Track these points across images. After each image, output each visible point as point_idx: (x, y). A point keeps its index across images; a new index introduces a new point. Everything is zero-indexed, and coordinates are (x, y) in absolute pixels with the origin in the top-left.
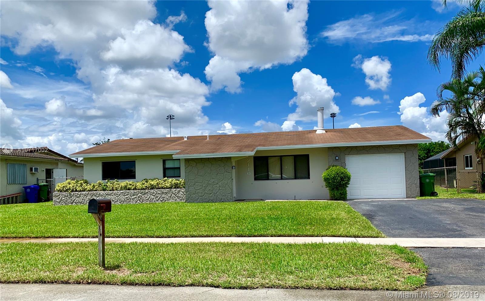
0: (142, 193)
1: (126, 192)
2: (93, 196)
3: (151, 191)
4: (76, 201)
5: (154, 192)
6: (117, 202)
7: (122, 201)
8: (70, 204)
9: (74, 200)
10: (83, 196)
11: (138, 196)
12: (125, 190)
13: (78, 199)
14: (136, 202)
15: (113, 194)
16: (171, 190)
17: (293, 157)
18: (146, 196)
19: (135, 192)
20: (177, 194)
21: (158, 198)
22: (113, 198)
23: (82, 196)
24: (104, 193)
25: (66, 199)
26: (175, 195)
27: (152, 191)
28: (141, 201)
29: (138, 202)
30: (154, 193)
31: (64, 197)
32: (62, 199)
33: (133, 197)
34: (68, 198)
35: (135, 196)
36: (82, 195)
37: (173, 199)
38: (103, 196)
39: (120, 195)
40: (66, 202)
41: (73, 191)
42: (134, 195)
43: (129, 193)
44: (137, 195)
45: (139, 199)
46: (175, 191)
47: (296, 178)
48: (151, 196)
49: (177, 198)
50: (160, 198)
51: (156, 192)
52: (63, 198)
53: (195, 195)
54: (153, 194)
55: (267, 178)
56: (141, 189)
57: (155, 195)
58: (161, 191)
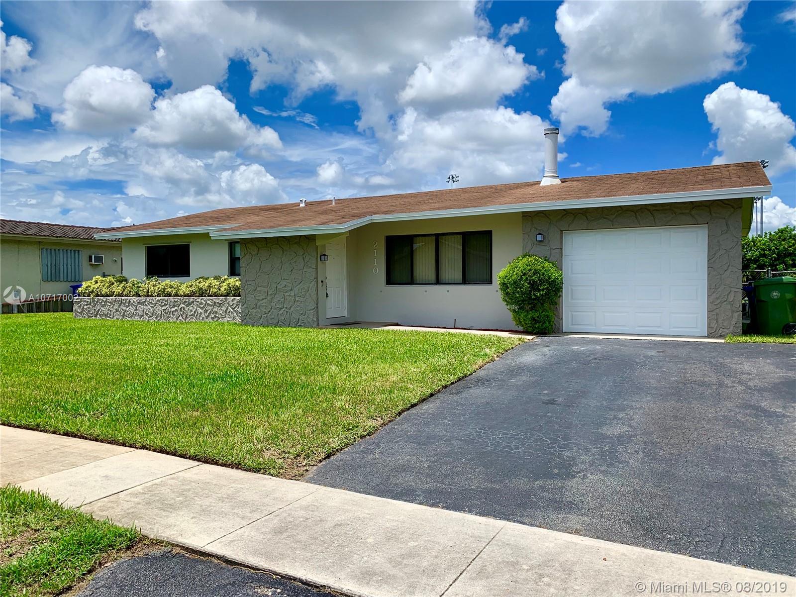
0: (185, 302)
1: (163, 300)
2: (121, 304)
3: (197, 300)
4: (101, 312)
5: (202, 301)
6: (152, 316)
7: (158, 316)
8: (93, 318)
9: (98, 311)
10: (110, 304)
11: (180, 308)
12: (163, 296)
13: (103, 309)
14: (177, 319)
15: (146, 303)
16: (226, 299)
17: (460, 237)
18: (191, 308)
19: (176, 300)
20: (235, 308)
21: (208, 312)
22: (147, 309)
23: (108, 304)
24: (135, 301)
25: (89, 308)
26: (232, 308)
27: (199, 300)
28: (184, 317)
29: (180, 318)
30: (201, 303)
31: (86, 305)
32: (83, 307)
33: (173, 309)
34: (91, 307)
35: (176, 308)
36: (108, 302)
37: (229, 315)
38: (134, 305)
39: (156, 304)
40: (89, 313)
41: (97, 295)
42: (174, 306)
43: (167, 301)
44: (178, 307)
45: (182, 313)
46: (233, 301)
47: (465, 281)
48: (198, 308)
49: (235, 314)
50: (210, 312)
51: (205, 301)
52: (85, 307)
53: (255, 311)
54: (201, 306)
55: (411, 281)
56: (185, 296)
57: (203, 307)
58: (212, 300)
